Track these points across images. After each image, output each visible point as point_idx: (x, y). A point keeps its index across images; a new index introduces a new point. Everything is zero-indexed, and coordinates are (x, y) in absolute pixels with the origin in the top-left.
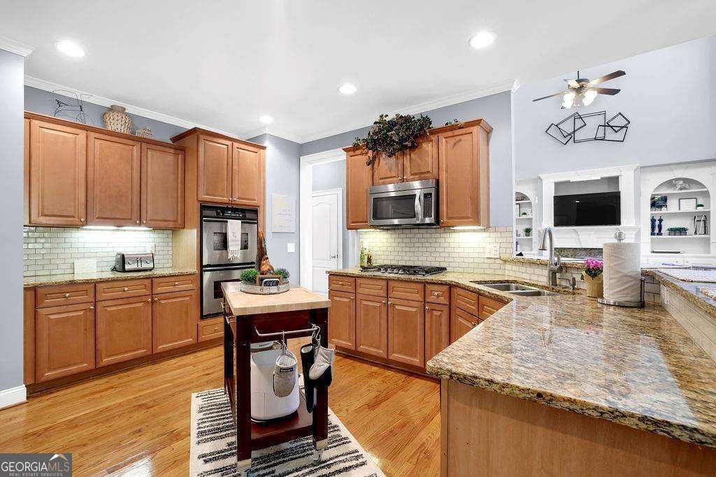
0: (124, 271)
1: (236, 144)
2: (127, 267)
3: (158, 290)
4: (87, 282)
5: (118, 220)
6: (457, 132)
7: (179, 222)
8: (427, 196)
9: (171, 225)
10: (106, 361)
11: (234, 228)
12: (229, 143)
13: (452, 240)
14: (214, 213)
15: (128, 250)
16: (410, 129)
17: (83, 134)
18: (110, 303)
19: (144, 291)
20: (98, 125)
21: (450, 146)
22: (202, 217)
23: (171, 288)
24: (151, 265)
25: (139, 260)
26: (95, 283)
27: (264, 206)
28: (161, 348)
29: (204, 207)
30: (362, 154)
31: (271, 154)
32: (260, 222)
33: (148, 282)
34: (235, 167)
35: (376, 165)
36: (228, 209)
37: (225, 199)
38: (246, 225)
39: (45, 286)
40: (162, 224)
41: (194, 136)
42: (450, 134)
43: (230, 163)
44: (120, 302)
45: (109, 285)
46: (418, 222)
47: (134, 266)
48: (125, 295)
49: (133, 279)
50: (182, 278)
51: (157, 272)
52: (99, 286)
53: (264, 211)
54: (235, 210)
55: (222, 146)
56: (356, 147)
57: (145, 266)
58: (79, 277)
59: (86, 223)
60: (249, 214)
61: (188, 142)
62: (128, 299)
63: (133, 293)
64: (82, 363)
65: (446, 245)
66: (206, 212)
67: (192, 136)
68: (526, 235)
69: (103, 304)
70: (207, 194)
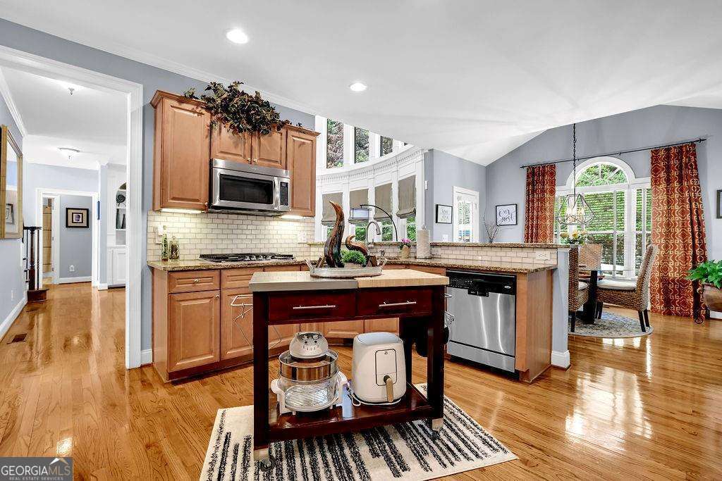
6: (301, 135)
8: (283, 184)
13: (270, 227)
21: (296, 145)
35: (215, 133)
42: (296, 134)
46: (276, 209)
65: (266, 232)
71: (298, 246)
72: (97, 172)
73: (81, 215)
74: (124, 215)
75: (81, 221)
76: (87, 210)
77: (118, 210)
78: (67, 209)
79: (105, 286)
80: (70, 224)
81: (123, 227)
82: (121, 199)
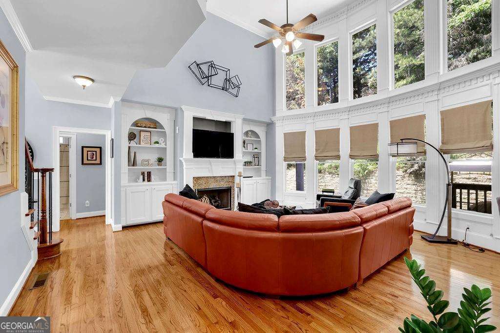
68: (158, 165)
72: (109, 109)
73: (95, 153)
74: (135, 153)
75: (94, 158)
76: (100, 148)
77: (129, 147)
78: (83, 147)
79: (119, 227)
80: (85, 161)
81: (134, 164)
82: (132, 137)
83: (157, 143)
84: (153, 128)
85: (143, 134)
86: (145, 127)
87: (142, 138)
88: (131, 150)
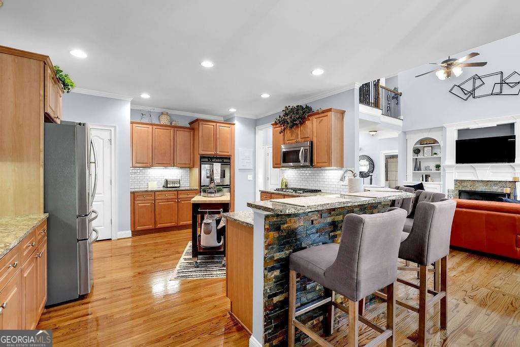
0: (167, 187)
1: (218, 124)
2: (169, 186)
3: (180, 196)
4: (152, 191)
5: (166, 165)
6: (320, 115)
7: (191, 164)
8: (306, 151)
9: (188, 166)
10: (159, 226)
11: (217, 167)
12: (215, 124)
14: (207, 160)
15: (169, 178)
16: (298, 114)
17: (151, 127)
18: (160, 201)
19: (174, 197)
20: (157, 123)
21: (318, 123)
22: (201, 162)
23: (186, 196)
24: (178, 185)
25: (173, 182)
26: (155, 192)
27: (234, 155)
28: (181, 223)
29: (202, 157)
30: (279, 127)
31: (238, 127)
32: (232, 164)
33: (176, 192)
34: (218, 136)
35: (285, 132)
36: (214, 158)
37: (213, 153)
38: (224, 166)
39: (137, 192)
40: (184, 166)
41: (197, 122)
42: (318, 116)
43: (215, 134)
44: (164, 201)
45: (160, 193)
46: (302, 165)
47: (171, 185)
48: (166, 198)
49: (169, 191)
50: (191, 191)
51: (181, 188)
52: (157, 193)
53: (234, 158)
54: (217, 158)
55: (211, 126)
56: (276, 124)
57: (176, 185)
58: (150, 189)
59: (152, 166)
60: (226, 160)
61: (196, 125)
62: (168, 200)
63: (170, 197)
64: (149, 225)
66: (203, 160)
67: (196, 123)
68: (436, 170)
69: (158, 201)
70: (203, 151)
71: (342, 187)
74: (420, 162)
77: (416, 159)
81: (419, 169)
82: (417, 151)
83: (436, 154)
84: (433, 143)
85: (426, 149)
86: (426, 144)
87: (425, 152)
88: (418, 161)
